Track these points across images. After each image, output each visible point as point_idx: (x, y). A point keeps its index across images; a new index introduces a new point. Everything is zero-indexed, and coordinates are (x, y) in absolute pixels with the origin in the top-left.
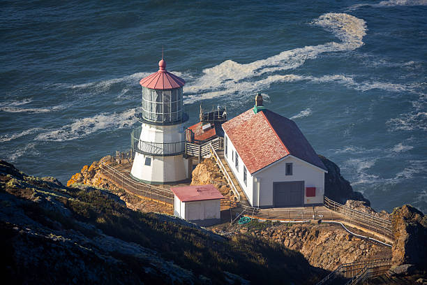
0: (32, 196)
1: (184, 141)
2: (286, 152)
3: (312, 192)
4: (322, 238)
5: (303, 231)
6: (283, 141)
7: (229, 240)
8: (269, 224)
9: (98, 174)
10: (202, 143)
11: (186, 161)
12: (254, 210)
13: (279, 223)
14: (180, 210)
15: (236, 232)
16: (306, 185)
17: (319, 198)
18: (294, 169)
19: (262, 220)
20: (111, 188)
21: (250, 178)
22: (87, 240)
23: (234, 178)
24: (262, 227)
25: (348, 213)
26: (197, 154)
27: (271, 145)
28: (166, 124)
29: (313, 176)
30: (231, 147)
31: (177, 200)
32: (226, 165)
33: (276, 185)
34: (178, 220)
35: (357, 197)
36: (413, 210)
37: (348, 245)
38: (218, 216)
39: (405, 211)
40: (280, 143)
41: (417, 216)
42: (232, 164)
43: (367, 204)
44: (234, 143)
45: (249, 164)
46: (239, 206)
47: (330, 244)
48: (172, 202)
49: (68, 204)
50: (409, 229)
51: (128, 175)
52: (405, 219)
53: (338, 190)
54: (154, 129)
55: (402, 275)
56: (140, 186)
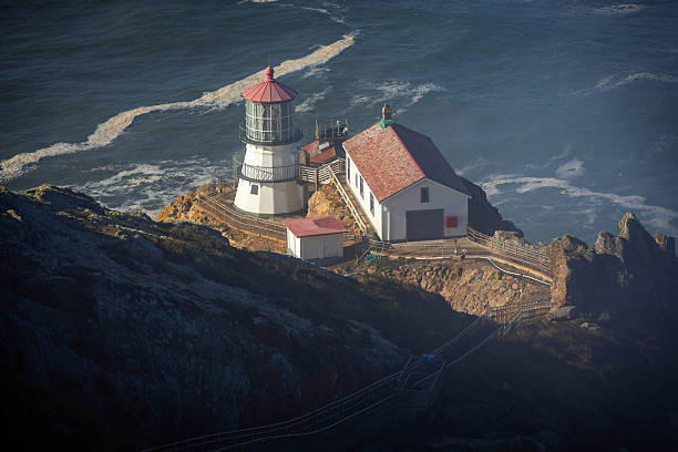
0: (116, 232)
1: (298, 164)
2: (421, 175)
3: (453, 222)
4: (466, 277)
5: (443, 269)
6: (419, 164)
7: (355, 281)
8: (402, 261)
9: (195, 205)
10: (317, 165)
11: (301, 188)
12: (385, 246)
13: (414, 260)
14: (294, 246)
15: (364, 270)
16: (446, 214)
17: (462, 228)
18: (431, 196)
19: (394, 257)
20: (211, 223)
21: (378, 207)
22: (183, 286)
23: (358, 207)
24: (395, 265)
25: (496, 244)
26: (312, 179)
27: (403, 167)
28: (275, 143)
29: (456, 204)
30: (354, 170)
31: (291, 235)
32: (349, 192)
33: (410, 215)
34: (293, 258)
35: (507, 227)
36: (574, 241)
37: (497, 284)
38: (341, 254)
39: (566, 243)
40: (413, 164)
41: (580, 248)
42: (356, 191)
43: (520, 235)
44: (358, 166)
45: (377, 190)
46: (365, 240)
47: (477, 284)
48: (285, 238)
49: (159, 244)
50: (570, 264)
51: (232, 206)
52: (566, 251)
53: (485, 218)
54: (260, 150)
55: (564, 319)
56: (246, 220)
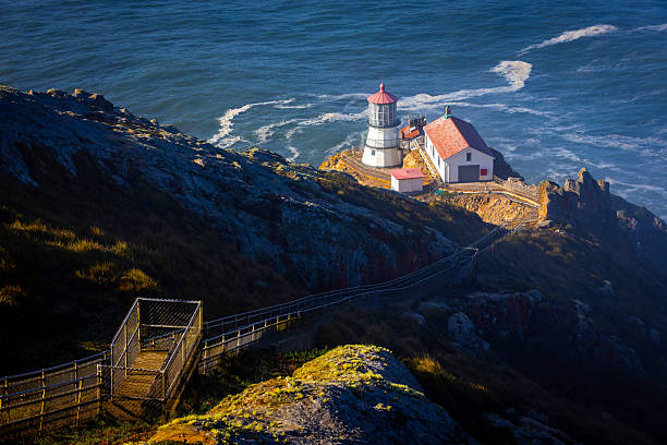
0: (294, 176)
1: (398, 139)
2: (467, 145)
3: (484, 172)
4: (492, 203)
5: (479, 199)
6: (465, 138)
7: (427, 204)
8: (456, 194)
9: (340, 161)
10: (410, 140)
11: (399, 152)
12: (446, 185)
13: (462, 194)
14: (395, 185)
15: (433, 200)
16: (481, 168)
17: (490, 176)
18: (472, 157)
19: (450, 192)
20: (348, 171)
21: (442, 163)
22: (331, 206)
23: (431, 163)
24: (451, 196)
25: (509, 186)
26: (406, 147)
27: (458, 142)
28: (385, 127)
29: (486, 161)
30: (429, 142)
31: (393, 178)
32: (426, 154)
33: (460, 168)
34: (393, 191)
35: (515, 175)
36: (553, 184)
37: (509, 208)
38: (421, 189)
39: (548, 184)
40: (462, 139)
41: (556, 188)
42: (430, 154)
43: (522, 180)
44: (433, 142)
45: (442, 154)
46: (435, 182)
47: (497, 207)
48: (390, 180)
49: (318, 182)
50: (549, 197)
51: (360, 162)
52: (548, 190)
53: (503, 170)
54: (377, 130)
55: (546, 227)
56: (368, 170)
